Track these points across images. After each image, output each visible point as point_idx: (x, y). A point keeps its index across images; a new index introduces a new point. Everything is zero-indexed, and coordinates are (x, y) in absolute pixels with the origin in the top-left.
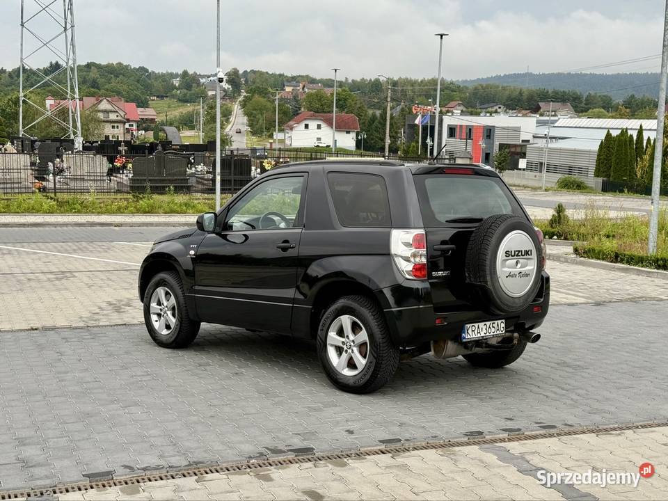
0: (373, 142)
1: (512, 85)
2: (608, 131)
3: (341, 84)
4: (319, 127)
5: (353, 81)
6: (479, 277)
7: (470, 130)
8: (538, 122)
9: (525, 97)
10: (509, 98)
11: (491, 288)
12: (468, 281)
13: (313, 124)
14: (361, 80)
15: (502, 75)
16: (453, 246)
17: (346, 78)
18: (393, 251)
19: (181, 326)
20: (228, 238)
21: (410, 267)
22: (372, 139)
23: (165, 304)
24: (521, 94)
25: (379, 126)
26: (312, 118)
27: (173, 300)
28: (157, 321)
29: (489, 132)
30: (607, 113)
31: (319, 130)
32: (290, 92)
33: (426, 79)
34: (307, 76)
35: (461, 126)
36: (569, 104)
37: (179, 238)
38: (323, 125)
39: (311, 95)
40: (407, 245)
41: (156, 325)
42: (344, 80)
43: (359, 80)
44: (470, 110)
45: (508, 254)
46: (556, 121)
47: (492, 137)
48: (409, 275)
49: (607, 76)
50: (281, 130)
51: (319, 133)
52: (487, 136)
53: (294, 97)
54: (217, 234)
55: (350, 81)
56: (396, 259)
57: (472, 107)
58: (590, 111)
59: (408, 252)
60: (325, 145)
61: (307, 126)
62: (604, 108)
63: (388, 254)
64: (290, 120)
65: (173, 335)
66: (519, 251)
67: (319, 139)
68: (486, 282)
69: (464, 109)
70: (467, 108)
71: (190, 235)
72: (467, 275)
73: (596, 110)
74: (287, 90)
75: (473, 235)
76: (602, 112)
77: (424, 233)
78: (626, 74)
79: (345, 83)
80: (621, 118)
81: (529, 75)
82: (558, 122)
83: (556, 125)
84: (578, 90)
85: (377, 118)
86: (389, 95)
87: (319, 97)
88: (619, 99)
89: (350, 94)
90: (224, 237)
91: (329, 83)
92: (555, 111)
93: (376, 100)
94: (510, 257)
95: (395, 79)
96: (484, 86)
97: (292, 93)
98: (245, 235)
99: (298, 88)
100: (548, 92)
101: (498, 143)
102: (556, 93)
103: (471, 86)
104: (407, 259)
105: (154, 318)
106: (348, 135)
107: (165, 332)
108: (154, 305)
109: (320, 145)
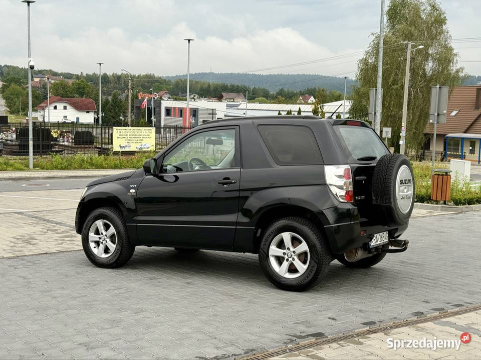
0: (106, 119)
1: (202, 80)
2: (279, 112)
3: (77, 77)
4: (65, 108)
5: (87, 74)
6: (386, 199)
7: (181, 110)
8: (227, 106)
9: (212, 89)
10: (201, 89)
11: (394, 207)
12: (374, 203)
13: (60, 106)
14: (93, 74)
15: (193, 73)
16: (365, 177)
17: (82, 73)
18: (328, 182)
19: (122, 250)
20: (165, 178)
21: (343, 193)
22: (107, 117)
23: (104, 233)
24: (209, 86)
25: (112, 108)
26: (59, 101)
27: (112, 230)
28: (95, 247)
29: (195, 112)
30: (267, 101)
31: (65, 110)
32: (37, 82)
33: (142, 75)
34: (50, 70)
35: (175, 108)
36: (241, 94)
37: (117, 180)
38: (68, 107)
39: (57, 84)
40: (340, 177)
41: (95, 251)
42: (80, 74)
43: (91, 74)
44: (175, 97)
45: (402, 182)
46: (239, 105)
47: (197, 116)
48: (342, 199)
49: (263, 76)
50: (34, 110)
51: (65, 113)
52: (193, 115)
53: (43, 85)
54: (155, 175)
55: (84, 75)
56: (331, 187)
57: (176, 95)
58: (256, 99)
59: (341, 182)
60: (70, 122)
61: (55, 108)
62: (264, 97)
63: (325, 184)
64: (40, 103)
65: (114, 257)
66: (406, 180)
67: (65, 117)
68: (391, 203)
69: (170, 97)
70: (172, 95)
71: (128, 178)
72: (374, 198)
73: (260, 98)
74: (35, 81)
75: (376, 169)
76: (264, 100)
77: (350, 167)
78: (275, 75)
79: (81, 76)
80: (279, 103)
81: (212, 74)
82: (240, 106)
83: (239, 108)
84: (247, 85)
85: (109, 102)
86: (130, 84)
87: (63, 86)
88: (272, 92)
89: (87, 85)
90: (162, 178)
91: (69, 76)
92: (233, 99)
93: (106, 89)
94: (402, 185)
95: (119, 74)
96: (183, 80)
97: (40, 83)
98: (176, 176)
99: (44, 79)
100: (227, 86)
101: (202, 120)
102: (233, 86)
103: (173, 81)
104: (341, 188)
105: (92, 245)
106: (88, 114)
107: (104, 256)
108: (92, 235)
109: (67, 121)
